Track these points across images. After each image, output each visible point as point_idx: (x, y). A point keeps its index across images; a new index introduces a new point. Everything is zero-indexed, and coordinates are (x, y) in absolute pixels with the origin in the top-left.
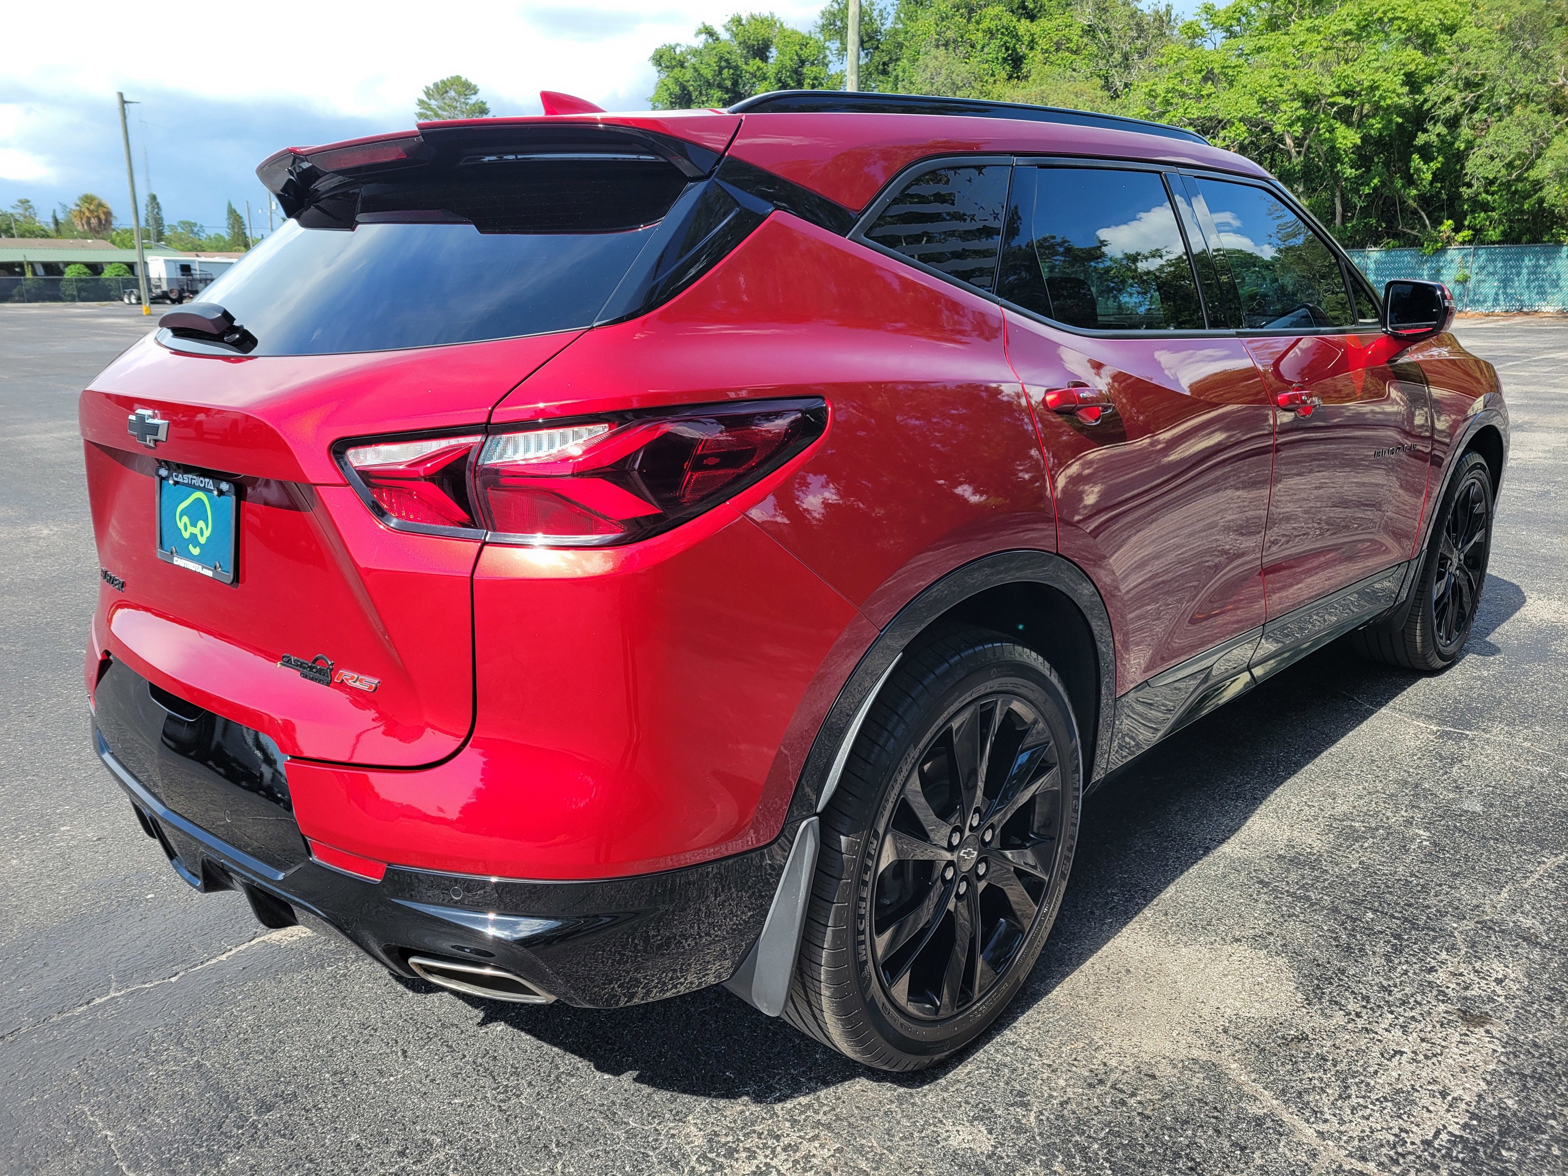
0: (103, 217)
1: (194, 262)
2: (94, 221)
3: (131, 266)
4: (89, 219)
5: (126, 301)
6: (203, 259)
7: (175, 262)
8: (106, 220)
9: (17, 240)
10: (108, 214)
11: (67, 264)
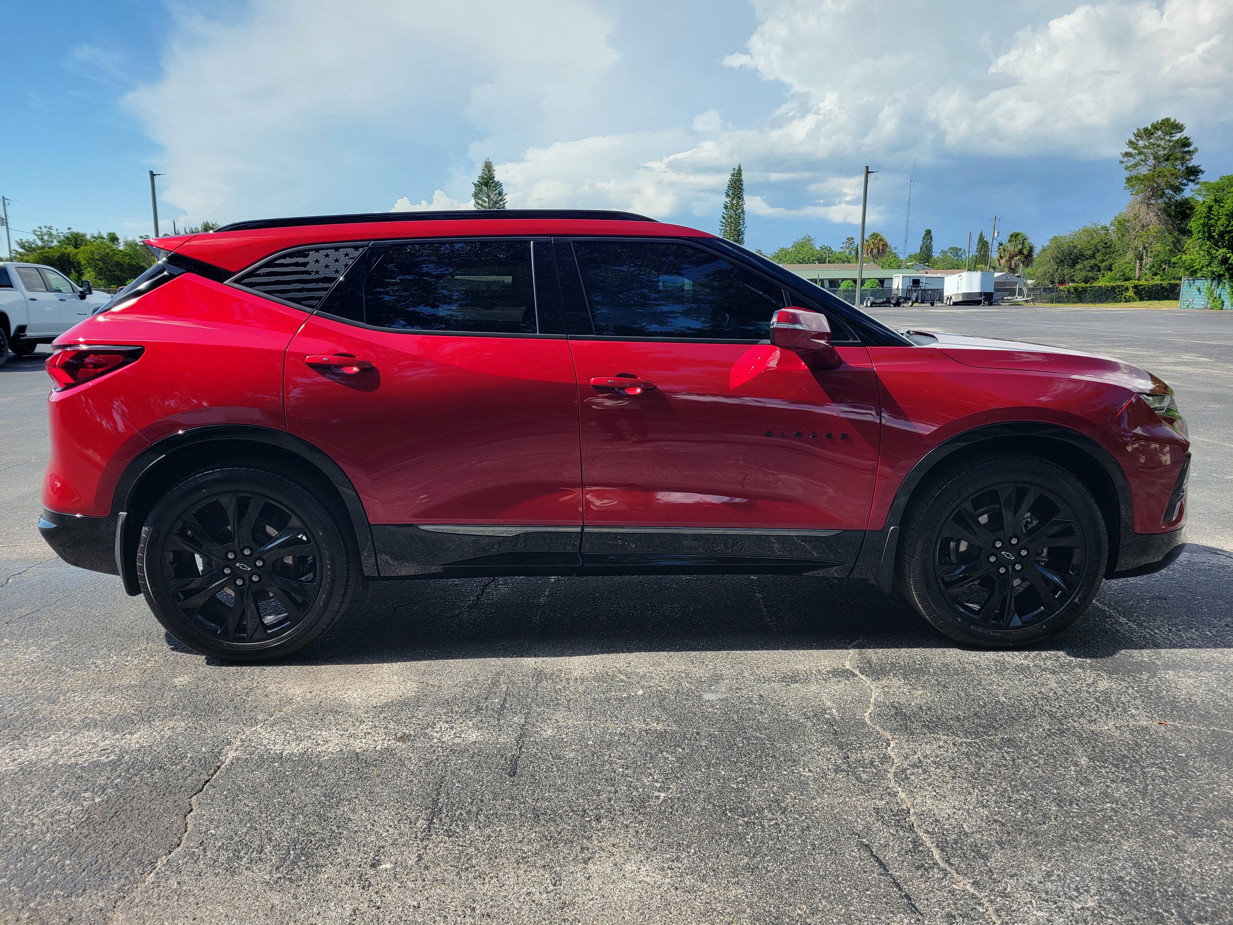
0: (881, 248)
1: (922, 277)
2: (875, 251)
3: (882, 281)
4: (872, 249)
5: (865, 305)
6: (929, 275)
7: (909, 277)
8: (883, 250)
9: (827, 264)
10: (885, 245)
11: (843, 280)
